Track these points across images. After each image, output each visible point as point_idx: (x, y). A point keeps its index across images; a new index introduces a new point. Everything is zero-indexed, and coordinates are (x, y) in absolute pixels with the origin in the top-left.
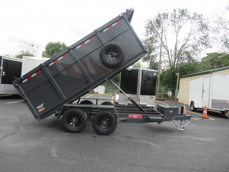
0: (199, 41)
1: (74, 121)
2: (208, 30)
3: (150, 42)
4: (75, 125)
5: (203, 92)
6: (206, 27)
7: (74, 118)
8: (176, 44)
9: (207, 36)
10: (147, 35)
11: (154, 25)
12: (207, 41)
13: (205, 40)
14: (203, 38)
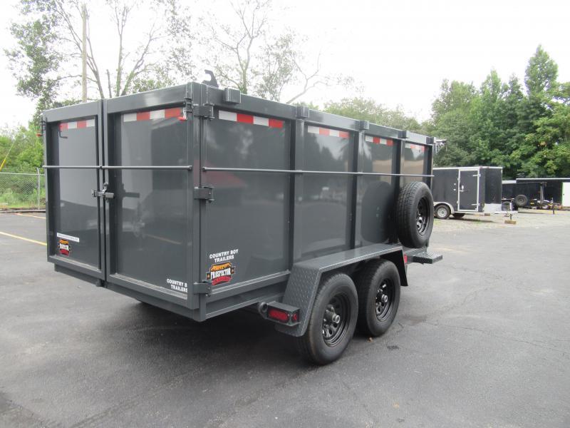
1: (338, 318)
7: (330, 310)
10: (25, 12)
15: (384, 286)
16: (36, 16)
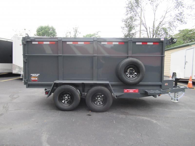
0: (175, 18)
1: (66, 98)
2: (183, 7)
3: (130, 21)
4: (67, 103)
5: (185, 64)
6: (181, 5)
7: (66, 96)
8: (154, 22)
9: (181, 13)
10: (127, 15)
11: (134, 5)
12: (182, 18)
13: (180, 17)
14: (179, 15)
15: (103, 96)
16: (129, 15)
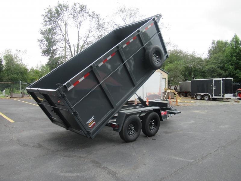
1: (133, 128)
7: (131, 126)
15: (154, 120)
